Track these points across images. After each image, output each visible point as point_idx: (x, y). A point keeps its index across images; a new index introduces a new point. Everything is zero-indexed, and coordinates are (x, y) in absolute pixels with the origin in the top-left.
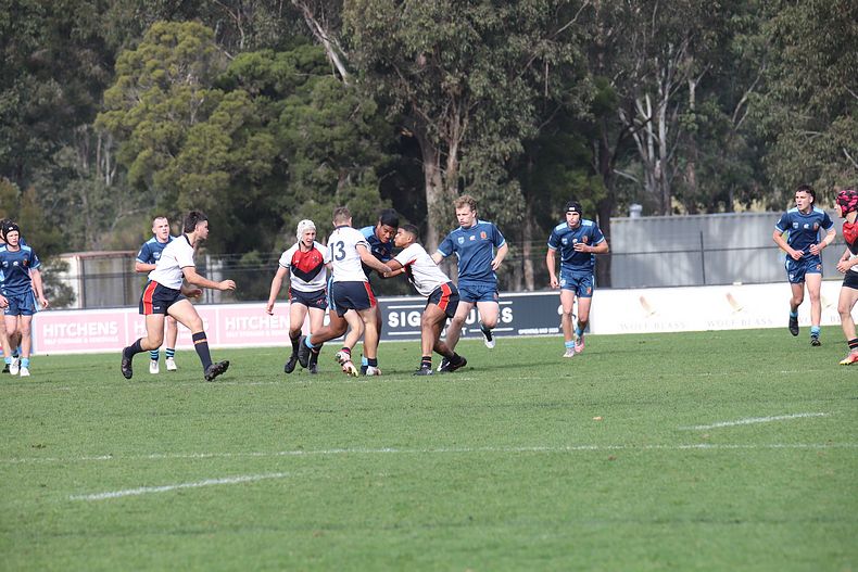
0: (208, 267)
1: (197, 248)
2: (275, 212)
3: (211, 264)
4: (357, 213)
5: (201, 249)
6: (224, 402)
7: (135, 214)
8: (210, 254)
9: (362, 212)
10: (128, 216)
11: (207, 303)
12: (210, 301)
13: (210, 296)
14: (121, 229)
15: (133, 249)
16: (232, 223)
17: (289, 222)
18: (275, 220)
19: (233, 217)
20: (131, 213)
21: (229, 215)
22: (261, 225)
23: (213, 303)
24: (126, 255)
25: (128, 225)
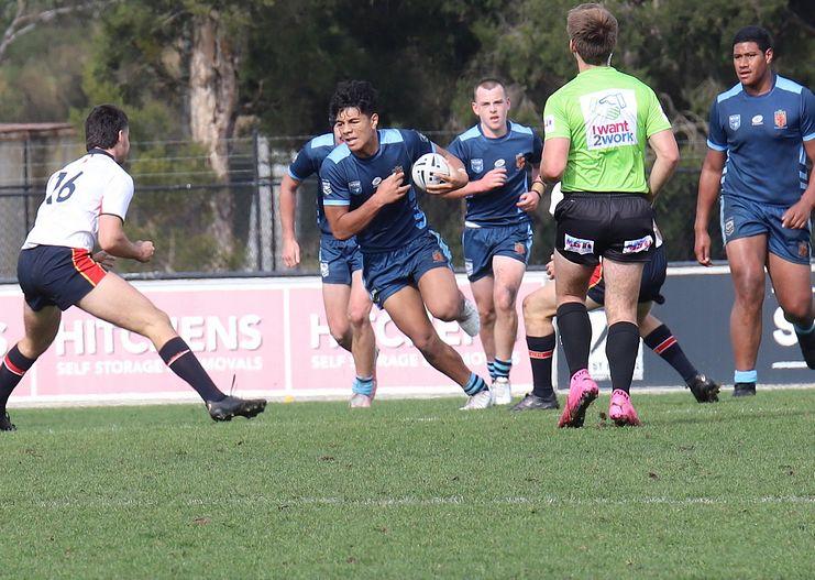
0: (264, 171)
1: (233, 117)
2: (454, 16)
3: (272, 162)
4: (686, 20)
5: (242, 121)
6: (304, 552)
7: (60, 17)
8: (269, 132)
9: (700, 19)
10: (41, 23)
11: (259, 274)
12: (267, 268)
13: (267, 251)
14: (21, 63)
15: (52, 119)
16: (332, 45)
17: (492, 44)
18: (451, 39)
19: (335, 30)
20: (48, 15)
21: (324, 23)
22: (412, 52)
23: (275, 273)
24: (35, 136)
25: (42, 51)
